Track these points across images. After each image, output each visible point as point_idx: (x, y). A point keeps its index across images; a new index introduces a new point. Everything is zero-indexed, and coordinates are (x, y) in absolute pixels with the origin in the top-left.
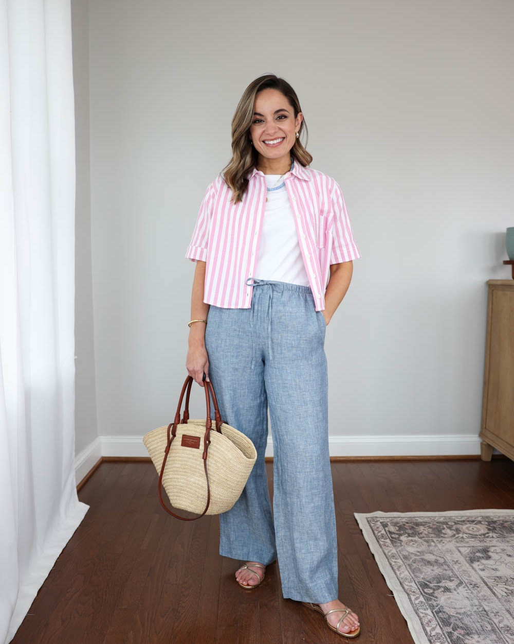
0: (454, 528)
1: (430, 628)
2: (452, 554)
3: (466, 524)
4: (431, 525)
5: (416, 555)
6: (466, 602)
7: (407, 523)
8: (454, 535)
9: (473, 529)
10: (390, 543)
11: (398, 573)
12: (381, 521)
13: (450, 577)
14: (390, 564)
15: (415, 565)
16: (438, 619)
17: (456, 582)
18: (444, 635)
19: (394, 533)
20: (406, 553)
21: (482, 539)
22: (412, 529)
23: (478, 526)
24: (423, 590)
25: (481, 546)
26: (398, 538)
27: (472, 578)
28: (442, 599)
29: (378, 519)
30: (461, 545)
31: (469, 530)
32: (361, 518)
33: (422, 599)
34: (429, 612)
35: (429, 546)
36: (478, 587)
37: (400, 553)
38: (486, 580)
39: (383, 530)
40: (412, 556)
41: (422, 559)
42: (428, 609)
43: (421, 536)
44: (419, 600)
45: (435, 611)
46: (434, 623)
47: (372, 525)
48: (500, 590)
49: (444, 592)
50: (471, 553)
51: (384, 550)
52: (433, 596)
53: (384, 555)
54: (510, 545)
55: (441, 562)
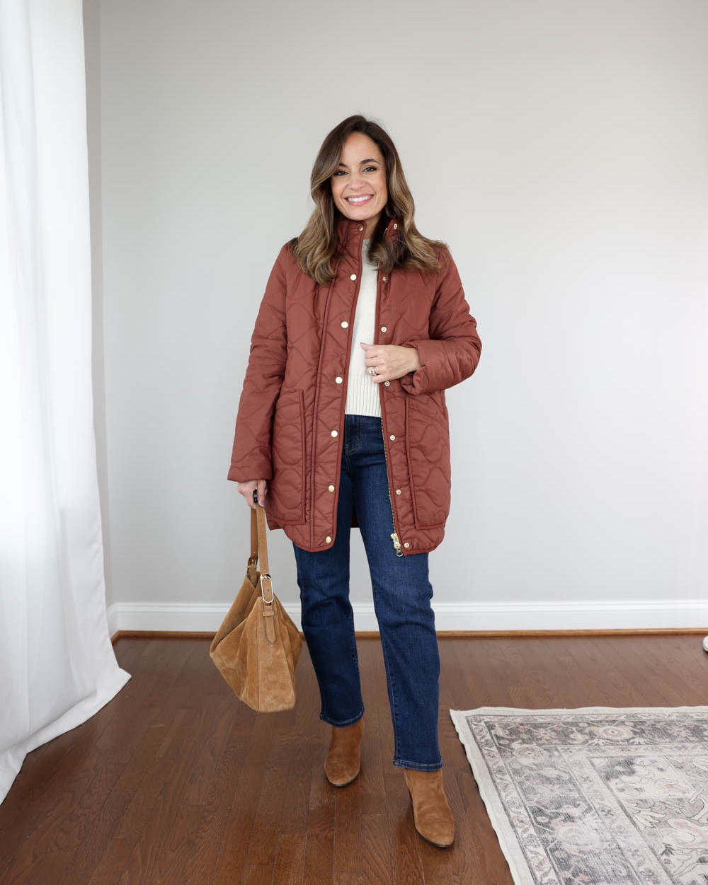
0: (587, 731)
1: (541, 873)
2: (582, 767)
3: (603, 725)
4: (555, 726)
5: (531, 769)
6: (594, 835)
7: (522, 725)
8: (587, 741)
9: (613, 732)
10: (497, 751)
11: (503, 794)
12: (486, 720)
13: (575, 800)
14: (494, 782)
15: (528, 783)
16: (553, 860)
17: (584, 807)
18: (561, 883)
19: (503, 738)
20: (517, 766)
21: (625, 746)
22: (526, 733)
23: (621, 728)
24: (535, 819)
25: (622, 757)
26: (508, 744)
27: (606, 802)
28: (562, 831)
29: (482, 718)
30: (595, 755)
31: (607, 734)
32: (458, 717)
33: (532, 831)
34: (541, 850)
35: (550, 756)
36: (612, 815)
37: (510, 766)
38: (625, 804)
39: (488, 734)
40: (526, 770)
41: (539, 774)
42: (539, 846)
43: (540, 742)
44: (529, 832)
45: (550, 849)
46: (547, 865)
47: (474, 727)
48: (643, 819)
49: (565, 821)
50: (608, 766)
51: (488, 762)
52: (547, 826)
53: (487, 769)
54: (662, 754)
55: (565, 779)
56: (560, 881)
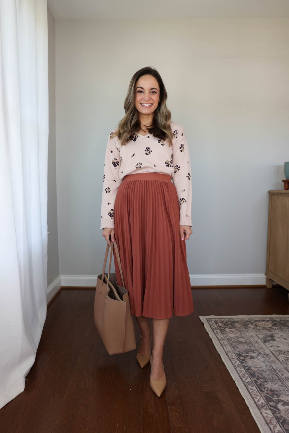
0: (254, 324)
1: (244, 378)
2: (254, 338)
3: (260, 322)
4: (241, 322)
5: (234, 339)
6: (263, 364)
7: (228, 321)
8: (254, 328)
9: (264, 324)
10: (220, 332)
11: (225, 348)
12: (214, 320)
13: (253, 350)
14: (221, 343)
15: (234, 344)
16: (248, 373)
17: (257, 353)
18: (253, 382)
19: (222, 327)
20: (228, 337)
21: (270, 330)
22: (231, 324)
23: (267, 323)
24: (239, 358)
25: (269, 334)
26: (224, 329)
27: (266, 351)
28: (250, 363)
29: (212, 319)
30: (258, 333)
31: (262, 325)
32: (203, 319)
33: (238, 362)
34: (243, 370)
35: (241, 334)
36: (269, 356)
37: (226, 338)
38: (273, 351)
39: (216, 325)
40: (232, 339)
41: (238, 341)
42: (242, 368)
43: (237, 328)
45: (246, 369)
46: (246, 376)
47: (210, 322)
49: (250, 358)
50: (264, 337)
51: (217, 336)
52: (244, 361)
53: (217, 339)
54: (285, 333)
55: (248, 342)
56: (252, 382)
